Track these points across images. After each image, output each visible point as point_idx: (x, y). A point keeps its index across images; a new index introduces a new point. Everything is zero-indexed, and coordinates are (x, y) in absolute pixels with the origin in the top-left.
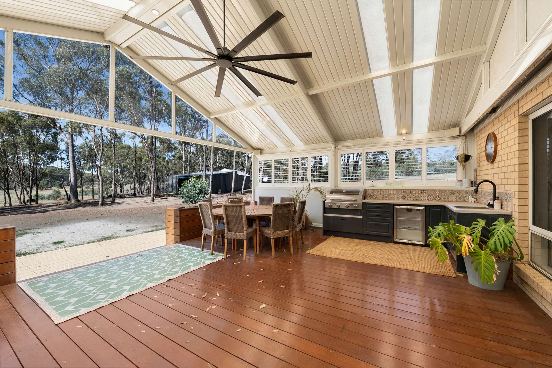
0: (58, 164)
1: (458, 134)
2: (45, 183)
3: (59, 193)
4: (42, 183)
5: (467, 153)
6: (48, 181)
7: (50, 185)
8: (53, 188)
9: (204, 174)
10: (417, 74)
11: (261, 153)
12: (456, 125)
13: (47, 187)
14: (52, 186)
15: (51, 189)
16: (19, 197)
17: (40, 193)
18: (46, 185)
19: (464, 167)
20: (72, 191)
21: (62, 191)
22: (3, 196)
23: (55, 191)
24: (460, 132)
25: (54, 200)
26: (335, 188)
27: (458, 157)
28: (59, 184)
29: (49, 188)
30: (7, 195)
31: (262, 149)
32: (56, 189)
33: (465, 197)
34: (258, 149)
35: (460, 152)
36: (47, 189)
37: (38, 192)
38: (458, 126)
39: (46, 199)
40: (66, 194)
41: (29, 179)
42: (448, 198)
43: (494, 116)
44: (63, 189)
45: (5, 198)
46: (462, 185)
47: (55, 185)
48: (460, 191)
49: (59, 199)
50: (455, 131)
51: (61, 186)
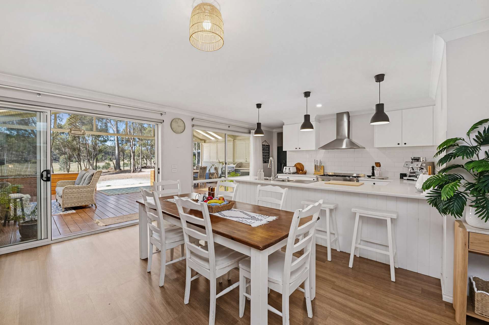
0: (109, 144)
2: (101, 157)
3: (109, 164)
4: (100, 157)
6: (103, 156)
7: (104, 159)
8: (105, 161)
9: (197, 152)
11: (205, 142)
13: (102, 160)
14: (105, 160)
15: (104, 162)
16: (86, 167)
17: (98, 164)
18: (101, 158)
20: (117, 162)
21: (111, 163)
22: (77, 166)
23: (107, 163)
25: (107, 169)
26: (234, 162)
28: (109, 158)
29: (103, 161)
30: (79, 166)
31: (205, 140)
32: (107, 161)
34: (203, 140)
36: (102, 162)
37: (97, 164)
39: (101, 169)
40: (114, 166)
41: (92, 154)
44: (112, 162)
45: (78, 167)
47: (107, 159)
49: (109, 169)
51: (111, 160)
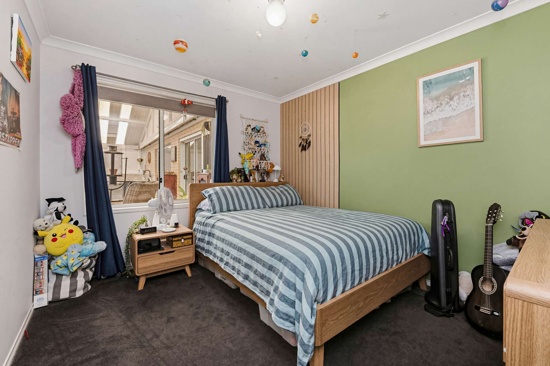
1: (138, 148)
5: (142, 158)
10: (120, 123)
12: (137, 144)
19: (141, 164)
24: (139, 148)
27: (138, 159)
33: (141, 178)
35: (139, 157)
38: (138, 145)
42: (134, 179)
43: (149, 146)
46: (140, 172)
48: (139, 175)
50: (137, 147)
